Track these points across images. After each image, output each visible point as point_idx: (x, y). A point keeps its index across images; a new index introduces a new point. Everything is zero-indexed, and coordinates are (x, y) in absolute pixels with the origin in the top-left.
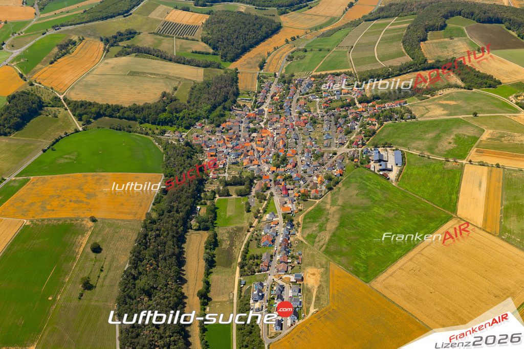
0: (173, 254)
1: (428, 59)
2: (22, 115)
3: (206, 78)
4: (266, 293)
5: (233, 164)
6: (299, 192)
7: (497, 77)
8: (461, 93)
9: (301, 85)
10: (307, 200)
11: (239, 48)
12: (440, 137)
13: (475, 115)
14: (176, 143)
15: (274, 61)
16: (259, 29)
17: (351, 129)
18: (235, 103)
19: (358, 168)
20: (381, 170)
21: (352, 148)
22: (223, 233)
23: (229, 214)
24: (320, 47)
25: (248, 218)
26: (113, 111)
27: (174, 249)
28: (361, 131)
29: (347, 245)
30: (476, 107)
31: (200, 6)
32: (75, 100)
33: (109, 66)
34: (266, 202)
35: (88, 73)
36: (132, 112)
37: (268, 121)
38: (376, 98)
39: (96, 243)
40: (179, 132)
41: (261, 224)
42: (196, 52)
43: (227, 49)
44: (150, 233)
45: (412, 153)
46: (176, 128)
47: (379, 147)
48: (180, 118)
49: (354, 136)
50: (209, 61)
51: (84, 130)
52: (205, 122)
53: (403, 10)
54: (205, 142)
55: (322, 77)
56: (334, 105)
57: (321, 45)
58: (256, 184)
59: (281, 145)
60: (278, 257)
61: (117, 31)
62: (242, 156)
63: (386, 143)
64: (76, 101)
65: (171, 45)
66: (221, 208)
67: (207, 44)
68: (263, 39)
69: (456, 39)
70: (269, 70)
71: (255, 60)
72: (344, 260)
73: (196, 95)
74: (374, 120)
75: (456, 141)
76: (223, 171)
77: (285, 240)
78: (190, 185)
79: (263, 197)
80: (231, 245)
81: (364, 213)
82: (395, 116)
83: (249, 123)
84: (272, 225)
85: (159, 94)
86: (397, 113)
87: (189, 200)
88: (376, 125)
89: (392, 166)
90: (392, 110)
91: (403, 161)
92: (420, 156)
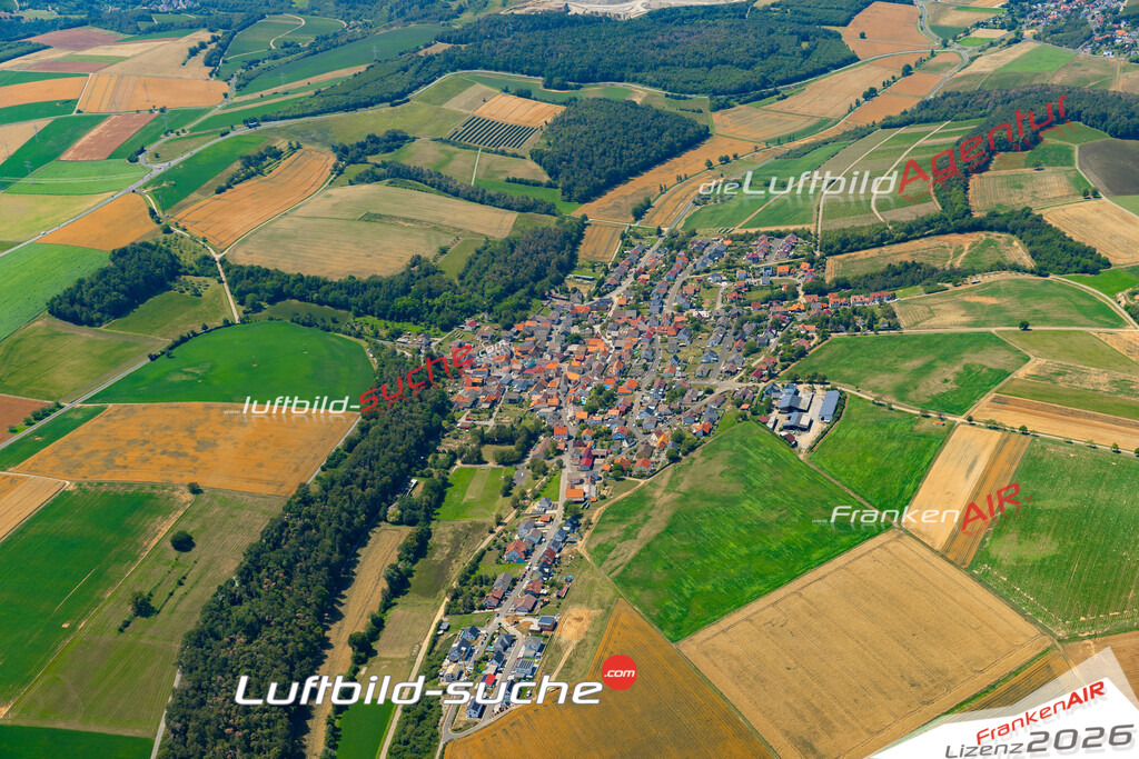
0: (327, 563)
1: (974, 209)
2: (131, 288)
3: (516, 233)
4: (479, 649)
5: (512, 401)
6: (613, 462)
7: (1104, 251)
8: (1019, 282)
9: (702, 254)
10: (623, 479)
11: (603, 174)
12: (933, 367)
13: (1025, 326)
14: (410, 355)
15: (669, 204)
16: (656, 138)
17: (760, 344)
18: (557, 285)
19: (744, 422)
20: (786, 428)
21: (748, 381)
22: (442, 531)
23: (469, 497)
25: (502, 508)
26: (308, 288)
27: (331, 554)
28: (778, 349)
29: (665, 568)
30: (1036, 311)
31: (555, 88)
32: (241, 263)
33: (331, 201)
34: (544, 479)
35: (286, 214)
36: (344, 291)
37: (611, 321)
38: (842, 285)
39: (183, 533)
40: (427, 336)
41: (521, 520)
42: (514, 181)
43: (576, 176)
44: (293, 521)
45: (861, 398)
46: (423, 328)
47: (801, 383)
48: (435, 308)
50: (531, 199)
51: (242, 321)
52: (483, 318)
53: (965, 105)
54: (471, 357)
55: (747, 238)
58: (540, 443)
59: (614, 370)
60: (525, 584)
61: (366, 135)
62: (533, 389)
63: (815, 376)
64: (241, 267)
65: (470, 166)
66: (458, 485)
67: (540, 164)
68: (661, 159)
69: (1048, 170)
70: (653, 220)
71: (631, 201)
72: (647, 597)
73: (480, 264)
74: (812, 328)
75: (959, 378)
76: (487, 416)
77: (550, 552)
78: (404, 437)
79: (541, 468)
80: (450, 557)
81: (722, 509)
82: (860, 322)
83: (573, 325)
84: (539, 523)
85: (407, 260)
86: (865, 318)
87: (394, 464)
88: (813, 338)
89: (811, 422)
90: (858, 311)
91: (837, 411)
92: (874, 403)
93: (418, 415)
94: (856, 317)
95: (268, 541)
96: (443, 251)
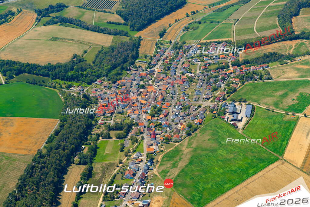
0: (52, 182)
1: (295, 31)
3: (114, 44)
5: (119, 113)
6: (164, 136)
9: (189, 51)
10: (169, 143)
11: (146, 19)
12: (288, 94)
14: (76, 95)
15: (173, 31)
16: (166, 4)
17: (218, 87)
18: (132, 64)
19: (215, 119)
20: (232, 120)
21: (214, 102)
23: (106, 152)
24: (212, 20)
25: (121, 156)
26: (32, 69)
27: (54, 178)
28: (225, 89)
29: (191, 179)
33: (37, 33)
34: (137, 144)
35: (19, 38)
36: (47, 69)
37: (155, 79)
38: (246, 62)
40: (82, 87)
41: (129, 161)
42: (110, 23)
43: (135, 20)
44: (37, 165)
45: (261, 108)
46: (80, 84)
47: (236, 102)
48: (84, 75)
49: (219, 93)
50: (118, 30)
51: (6, 83)
52: (104, 79)
54: (101, 95)
55: (207, 44)
56: (211, 67)
57: (214, 18)
58: (133, 129)
59: (159, 99)
61: (49, 5)
62: (127, 107)
63: (242, 99)
64: (3, 60)
65: (91, 17)
66: (101, 148)
67: (120, 16)
68: (168, 13)
70: (167, 38)
71: (157, 30)
72: (185, 191)
73: (101, 57)
74: (238, 80)
75: (298, 98)
76: (110, 119)
77: (143, 174)
78: (78, 129)
79: (135, 139)
80: (102, 177)
81: (210, 154)
82: (256, 77)
83: (140, 81)
84: (137, 162)
85: (71, 56)
86: (258, 75)
87: (75, 140)
88: (238, 84)
89: (242, 118)
90: (255, 72)
91: (252, 113)
92: (266, 109)
93: (83, 120)
94: (254, 75)
95: (27, 174)
96: (85, 52)
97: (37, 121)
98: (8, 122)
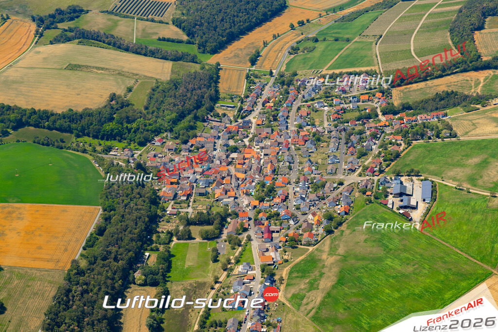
1: (482, 55)
3: (175, 76)
5: (201, 194)
6: (287, 235)
9: (305, 88)
10: (297, 247)
11: (224, 34)
12: (488, 163)
14: (124, 165)
15: (272, 54)
16: (254, 9)
17: (366, 150)
18: (211, 111)
19: (371, 204)
20: (401, 207)
21: (365, 176)
22: (176, 289)
23: (188, 264)
24: (337, 35)
25: (214, 271)
26: (40, 119)
28: (380, 153)
29: (345, 309)
33: (41, 56)
34: (240, 249)
35: (11, 66)
36: (67, 120)
37: (254, 136)
38: (406, 107)
40: (130, 150)
41: (231, 279)
42: (164, 39)
43: (206, 35)
44: (74, 288)
45: (446, 185)
46: (126, 144)
47: (402, 176)
48: (133, 130)
49: (370, 160)
50: (180, 52)
52: (167, 136)
54: (165, 164)
55: (335, 76)
56: (347, 116)
57: (339, 33)
58: (230, 223)
59: (268, 170)
60: (249, 325)
61: (55, 8)
62: (214, 185)
63: (412, 171)
65: (130, 29)
66: (178, 256)
67: (180, 28)
68: (259, 23)
70: (264, 65)
71: (245, 52)
73: (157, 99)
74: (399, 137)
76: (186, 205)
78: (136, 223)
79: (237, 241)
80: (187, 307)
81: (372, 265)
82: (429, 133)
83: (229, 139)
84: (245, 281)
85: (106, 96)
86: (432, 130)
87: (134, 243)
88: (401, 145)
89: (417, 202)
90: (426, 125)
91: (433, 195)
92: (456, 188)
93: (142, 207)
94: (426, 130)
95: (59, 302)
96: (130, 90)
97: (64, 211)
98: (14, 212)
